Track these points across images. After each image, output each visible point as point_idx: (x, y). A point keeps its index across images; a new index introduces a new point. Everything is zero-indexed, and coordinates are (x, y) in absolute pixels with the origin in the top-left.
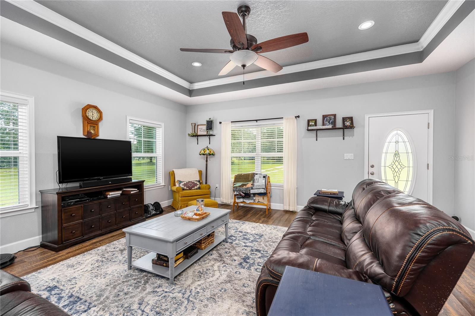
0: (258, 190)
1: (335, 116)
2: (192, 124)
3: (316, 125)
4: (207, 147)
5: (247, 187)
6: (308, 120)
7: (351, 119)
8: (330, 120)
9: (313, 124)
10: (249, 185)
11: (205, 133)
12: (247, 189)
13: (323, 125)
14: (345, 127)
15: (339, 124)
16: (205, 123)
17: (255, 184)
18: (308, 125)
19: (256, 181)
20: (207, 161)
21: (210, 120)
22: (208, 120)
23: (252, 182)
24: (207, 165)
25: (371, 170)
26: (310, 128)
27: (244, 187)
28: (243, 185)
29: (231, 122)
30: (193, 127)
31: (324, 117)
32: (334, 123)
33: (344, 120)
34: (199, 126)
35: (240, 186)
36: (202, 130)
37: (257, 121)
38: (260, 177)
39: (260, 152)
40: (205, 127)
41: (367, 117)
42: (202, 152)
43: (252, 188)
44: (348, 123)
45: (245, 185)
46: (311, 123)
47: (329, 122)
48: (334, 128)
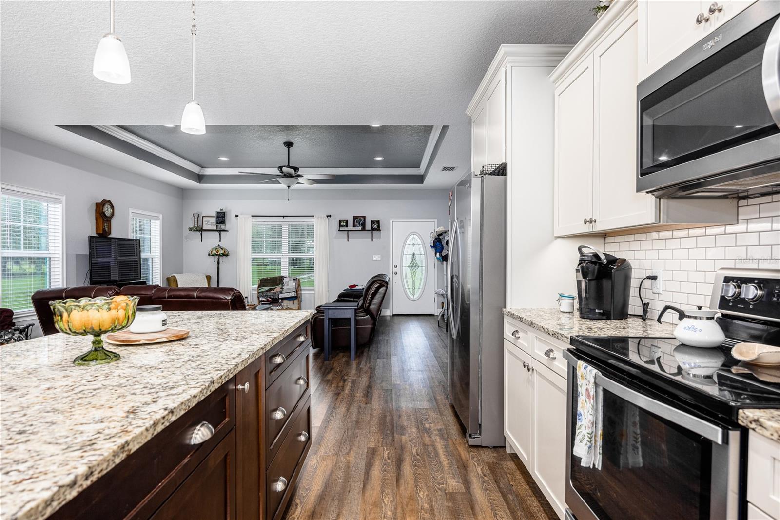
0: (288, 293)
1: (364, 217)
2: (194, 214)
3: (347, 226)
4: (219, 246)
5: (275, 291)
6: (340, 220)
7: (378, 222)
8: (360, 221)
9: (344, 224)
10: (278, 289)
11: (215, 228)
12: (275, 293)
13: (354, 226)
14: (373, 229)
15: (368, 226)
16: (215, 214)
17: (285, 288)
18: (340, 226)
19: (286, 285)
20: (218, 263)
21: (222, 211)
22: (219, 210)
23: (281, 285)
24: (218, 268)
25: (395, 270)
26: (341, 229)
27: (272, 291)
28: (270, 290)
29: (252, 216)
30: (196, 219)
31: (355, 218)
32: (363, 225)
33: (373, 222)
34: (204, 218)
35: (266, 291)
36: (210, 223)
37: (283, 216)
38: (290, 280)
39: (287, 252)
40: (214, 220)
41: (391, 221)
42: (214, 252)
43: (281, 293)
44: (375, 226)
45: (273, 289)
46: (342, 224)
47: (359, 224)
48: (364, 229)
